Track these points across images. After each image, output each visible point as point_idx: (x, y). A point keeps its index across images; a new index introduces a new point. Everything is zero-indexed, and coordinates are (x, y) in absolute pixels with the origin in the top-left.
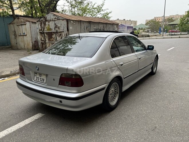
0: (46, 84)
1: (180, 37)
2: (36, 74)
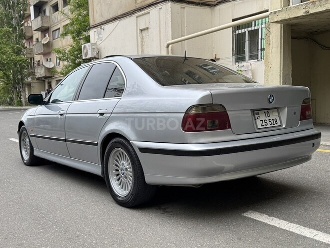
0: (284, 127)
2: (258, 114)
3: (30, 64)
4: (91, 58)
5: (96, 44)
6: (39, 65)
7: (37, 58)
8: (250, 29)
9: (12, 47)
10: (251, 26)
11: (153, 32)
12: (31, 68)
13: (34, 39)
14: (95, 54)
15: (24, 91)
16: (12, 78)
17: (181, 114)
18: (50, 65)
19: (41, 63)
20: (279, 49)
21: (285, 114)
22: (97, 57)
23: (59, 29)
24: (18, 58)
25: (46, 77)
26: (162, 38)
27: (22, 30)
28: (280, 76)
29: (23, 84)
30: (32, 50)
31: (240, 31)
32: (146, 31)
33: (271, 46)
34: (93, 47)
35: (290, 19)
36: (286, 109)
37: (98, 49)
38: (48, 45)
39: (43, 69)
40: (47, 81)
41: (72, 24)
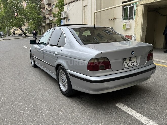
0: (138, 65)
1: (3, 40)
2: (126, 60)
3: (44, 18)
4: (64, 18)
5: (66, 12)
6: (47, 19)
7: (47, 16)
8: (130, 6)
9: (37, 12)
10: (131, 5)
11: (89, 7)
12: (45, 20)
13: (45, 8)
14: (66, 16)
15: (42, 29)
16: (37, 24)
17: (87, 62)
18: (51, 19)
19: (48, 18)
20: (142, 16)
21: (139, 59)
22: (67, 17)
23: (54, 4)
24: (39, 16)
25: (50, 24)
26: (92, 10)
27: (41, 5)
28: (141, 28)
29: (41, 26)
30: (44, 13)
31: (126, 7)
32: (86, 7)
33: (138, 15)
34: (65, 13)
35: (147, 4)
36: (140, 57)
37: (67, 14)
38: (51, 11)
39: (49, 20)
40: (50, 25)
41: (59, 2)
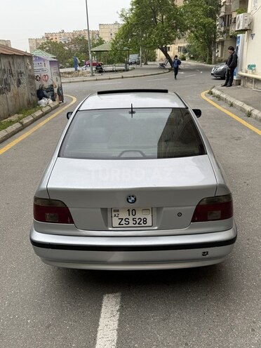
0: (156, 228)
2: (118, 211)
3: (228, 21)
5: (250, 13)
7: (234, 15)
12: (228, 26)
14: (246, 25)
22: (249, 28)
36: (164, 209)
37: (251, 19)
